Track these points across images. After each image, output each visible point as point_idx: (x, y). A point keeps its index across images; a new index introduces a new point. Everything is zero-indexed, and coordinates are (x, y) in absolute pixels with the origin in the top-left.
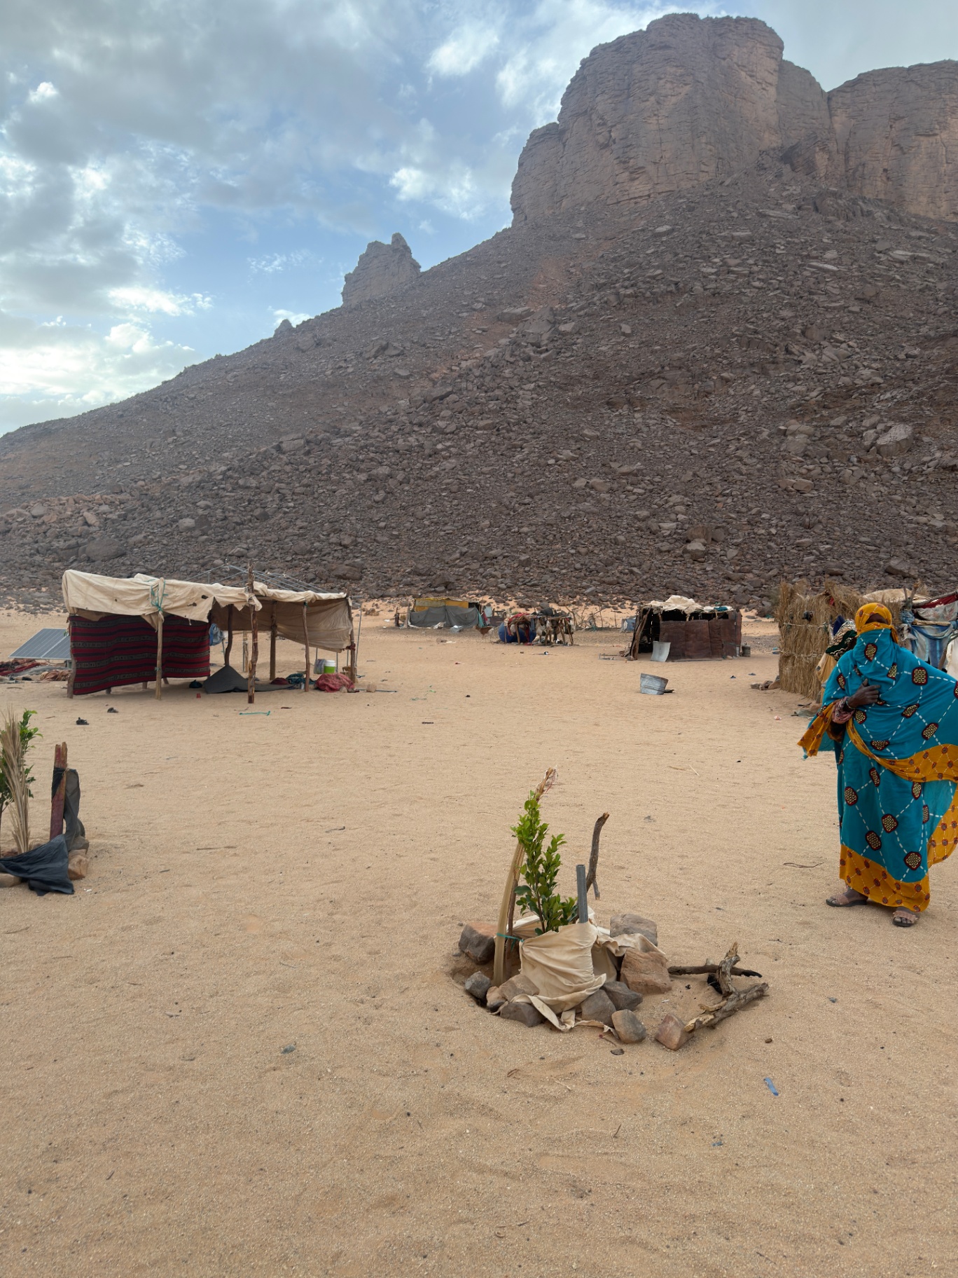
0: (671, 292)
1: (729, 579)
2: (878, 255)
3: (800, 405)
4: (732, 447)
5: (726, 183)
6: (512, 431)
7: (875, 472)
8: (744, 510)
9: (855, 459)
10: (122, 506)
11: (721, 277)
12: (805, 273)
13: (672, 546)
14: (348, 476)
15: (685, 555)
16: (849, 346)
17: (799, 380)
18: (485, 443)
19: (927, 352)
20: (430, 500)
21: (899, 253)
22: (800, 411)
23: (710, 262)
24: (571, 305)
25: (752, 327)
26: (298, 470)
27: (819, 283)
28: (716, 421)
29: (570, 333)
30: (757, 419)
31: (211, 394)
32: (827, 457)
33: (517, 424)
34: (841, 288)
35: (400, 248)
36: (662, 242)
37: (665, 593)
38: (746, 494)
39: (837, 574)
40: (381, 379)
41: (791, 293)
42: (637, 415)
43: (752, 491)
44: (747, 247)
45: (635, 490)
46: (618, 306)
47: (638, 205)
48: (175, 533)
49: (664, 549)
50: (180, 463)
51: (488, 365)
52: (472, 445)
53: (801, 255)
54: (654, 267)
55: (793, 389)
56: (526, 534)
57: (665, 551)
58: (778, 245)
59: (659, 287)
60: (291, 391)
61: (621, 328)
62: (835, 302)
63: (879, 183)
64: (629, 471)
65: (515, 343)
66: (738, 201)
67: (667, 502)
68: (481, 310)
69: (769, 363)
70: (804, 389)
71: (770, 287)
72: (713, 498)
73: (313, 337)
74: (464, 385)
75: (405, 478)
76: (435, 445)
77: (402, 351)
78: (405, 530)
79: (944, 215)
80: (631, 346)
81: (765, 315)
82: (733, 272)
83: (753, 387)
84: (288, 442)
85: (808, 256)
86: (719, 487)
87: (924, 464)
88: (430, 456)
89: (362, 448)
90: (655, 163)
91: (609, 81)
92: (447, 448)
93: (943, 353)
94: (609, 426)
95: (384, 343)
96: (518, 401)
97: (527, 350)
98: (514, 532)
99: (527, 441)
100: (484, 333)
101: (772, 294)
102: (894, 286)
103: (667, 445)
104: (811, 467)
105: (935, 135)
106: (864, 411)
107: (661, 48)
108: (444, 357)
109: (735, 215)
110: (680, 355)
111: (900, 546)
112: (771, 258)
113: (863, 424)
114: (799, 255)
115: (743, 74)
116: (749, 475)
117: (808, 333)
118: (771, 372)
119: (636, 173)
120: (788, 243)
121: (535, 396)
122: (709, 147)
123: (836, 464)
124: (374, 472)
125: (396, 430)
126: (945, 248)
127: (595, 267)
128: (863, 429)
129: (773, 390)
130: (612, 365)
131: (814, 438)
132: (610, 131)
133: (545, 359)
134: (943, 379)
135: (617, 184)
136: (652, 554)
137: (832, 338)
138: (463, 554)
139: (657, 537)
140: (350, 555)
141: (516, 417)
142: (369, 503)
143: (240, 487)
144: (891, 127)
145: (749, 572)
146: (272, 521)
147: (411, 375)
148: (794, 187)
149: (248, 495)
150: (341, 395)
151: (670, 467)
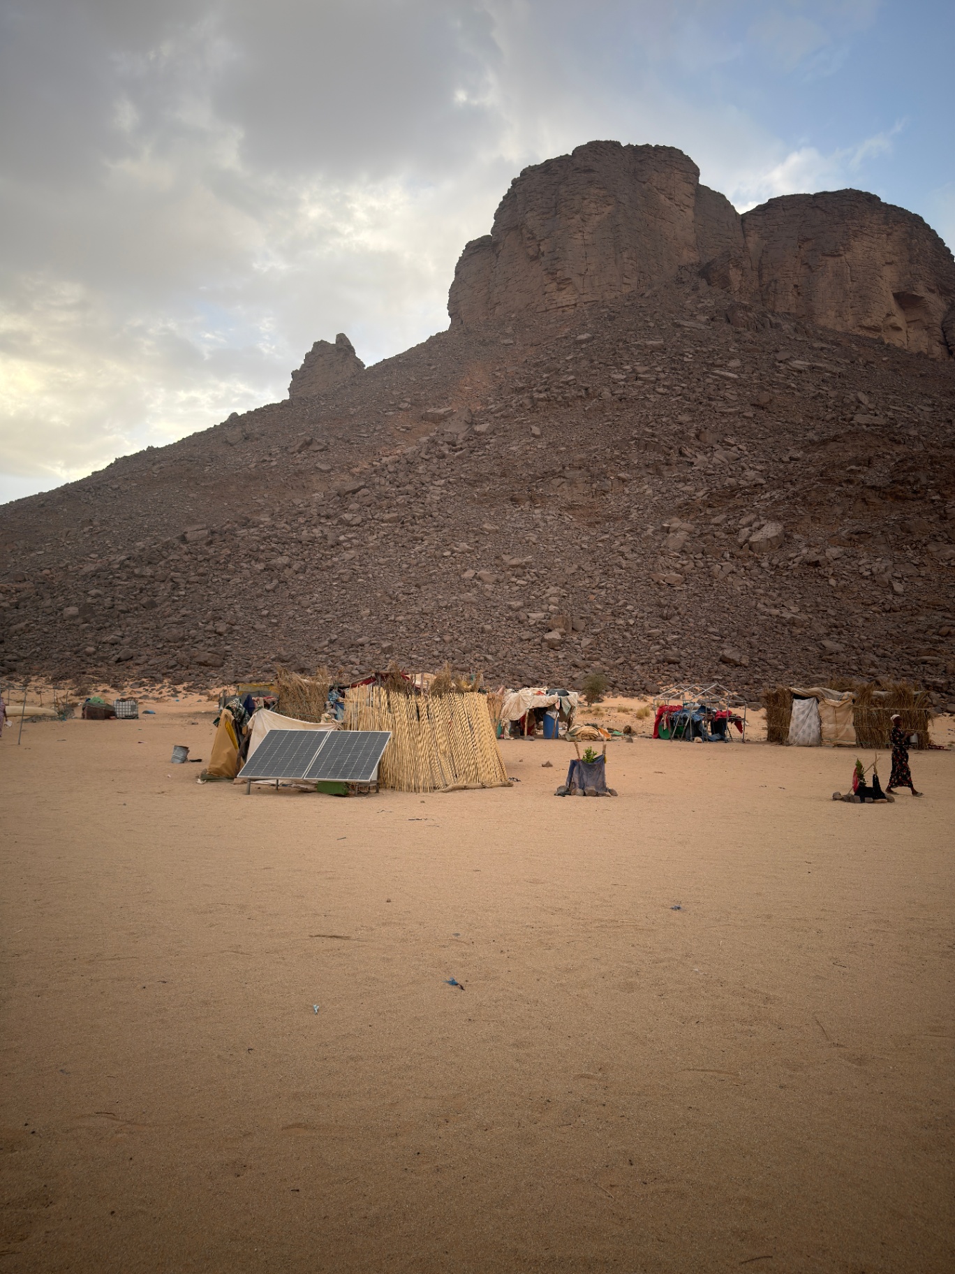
0: (581, 397)
1: (576, 666)
2: (778, 364)
3: (687, 504)
4: (617, 543)
5: (647, 295)
6: (416, 524)
7: (745, 567)
8: (612, 601)
9: (728, 555)
10: (18, 594)
11: (629, 384)
12: (708, 380)
13: (534, 635)
14: (245, 565)
15: (543, 644)
16: (739, 449)
17: (689, 480)
18: (388, 535)
19: (809, 456)
20: (320, 590)
21: (798, 363)
22: (685, 510)
23: (621, 369)
24: (490, 407)
25: (650, 431)
26: (196, 559)
27: (719, 389)
28: (608, 518)
29: (483, 434)
30: (646, 516)
31: (135, 484)
32: (703, 553)
33: (424, 517)
34: (739, 395)
35: (344, 346)
36: (582, 349)
37: (510, 679)
38: (619, 587)
39: (674, 663)
40: (302, 473)
41: (691, 399)
42: (537, 511)
43: (627, 584)
44: (658, 355)
45: (518, 582)
46: (532, 409)
47: (565, 313)
48: (58, 621)
49: (524, 638)
50: (92, 552)
51: (404, 461)
52: (375, 536)
53: (706, 363)
54: (568, 373)
55: (682, 489)
56: (401, 622)
57: (526, 640)
58: (687, 354)
59: (570, 392)
60: (213, 482)
61: (531, 429)
62: (732, 407)
63: (790, 298)
64: (517, 563)
65: (433, 442)
66: (656, 312)
67: (544, 593)
68: (407, 410)
69: (663, 464)
70: (692, 489)
71: (674, 393)
72: (590, 590)
73: (242, 432)
74: (377, 480)
75: (301, 568)
76: (338, 537)
77: (326, 447)
78: (287, 618)
79: (851, 328)
80: (539, 447)
81: (664, 420)
82: (640, 379)
83: (646, 487)
84: (192, 532)
85: (713, 364)
86: (598, 580)
87: (790, 560)
88: (333, 547)
89: (265, 539)
90: (581, 275)
91: (538, 199)
92: (349, 540)
93: (824, 456)
94: (509, 521)
95: (309, 439)
96: (428, 495)
97: (442, 448)
98: (391, 621)
99: (429, 534)
100: (408, 431)
101: (674, 400)
102: (789, 393)
103: (560, 539)
104: (685, 562)
105: (840, 255)
106: (744, 510)
107: (585, 171)
108: (366, 453)
109: (652, 324)
110: (583, 456)
111: (745, 637)
112: (679, 367)
113: (740, 522)
114: (705, 363)
115: (662, 197)
116: (628, 569)
117: (702, 437)
118: (665, 473)
119: (563, 283)
120: (697, 351)
121: (445, 491)
122: (631, 261)
123: (709, 560)
124: (273, 561)
125: (302, 522)
126: (844, 358)
127: (517, 371)
128: (740, 527)
129: (664, 490)
130: (519, 464)
131: (694, 535)
132: (539, 245)
133: (458, 457)
134: (818, 480)
135: (545, 293)
136: (512, 642)
137: (724, 441)
138: (332, 642)
139: (524, 627)
140: (223, 643)
141: (422, 511)
142: (259, 591)
143: (136, 576)
144: (800, 247)
145: (597, 659)
146: (157, 610)
147: (332, 469)
148: (709, 300)
149: (140, 583)
150: (262, 488)
151: (559, 560)
